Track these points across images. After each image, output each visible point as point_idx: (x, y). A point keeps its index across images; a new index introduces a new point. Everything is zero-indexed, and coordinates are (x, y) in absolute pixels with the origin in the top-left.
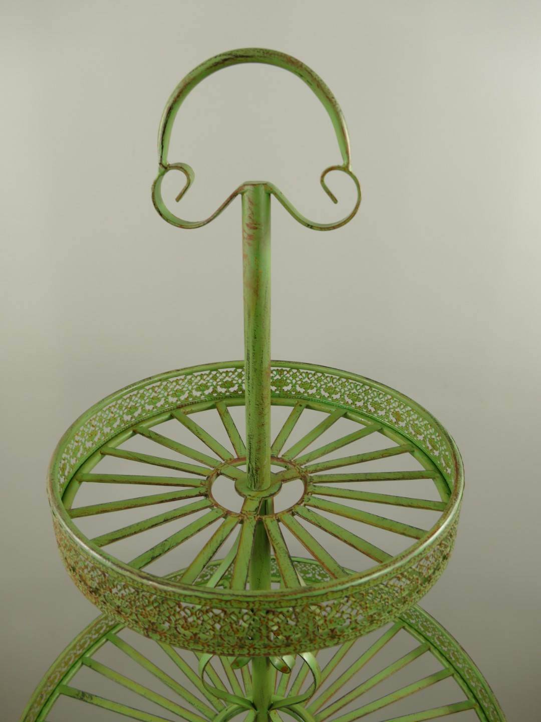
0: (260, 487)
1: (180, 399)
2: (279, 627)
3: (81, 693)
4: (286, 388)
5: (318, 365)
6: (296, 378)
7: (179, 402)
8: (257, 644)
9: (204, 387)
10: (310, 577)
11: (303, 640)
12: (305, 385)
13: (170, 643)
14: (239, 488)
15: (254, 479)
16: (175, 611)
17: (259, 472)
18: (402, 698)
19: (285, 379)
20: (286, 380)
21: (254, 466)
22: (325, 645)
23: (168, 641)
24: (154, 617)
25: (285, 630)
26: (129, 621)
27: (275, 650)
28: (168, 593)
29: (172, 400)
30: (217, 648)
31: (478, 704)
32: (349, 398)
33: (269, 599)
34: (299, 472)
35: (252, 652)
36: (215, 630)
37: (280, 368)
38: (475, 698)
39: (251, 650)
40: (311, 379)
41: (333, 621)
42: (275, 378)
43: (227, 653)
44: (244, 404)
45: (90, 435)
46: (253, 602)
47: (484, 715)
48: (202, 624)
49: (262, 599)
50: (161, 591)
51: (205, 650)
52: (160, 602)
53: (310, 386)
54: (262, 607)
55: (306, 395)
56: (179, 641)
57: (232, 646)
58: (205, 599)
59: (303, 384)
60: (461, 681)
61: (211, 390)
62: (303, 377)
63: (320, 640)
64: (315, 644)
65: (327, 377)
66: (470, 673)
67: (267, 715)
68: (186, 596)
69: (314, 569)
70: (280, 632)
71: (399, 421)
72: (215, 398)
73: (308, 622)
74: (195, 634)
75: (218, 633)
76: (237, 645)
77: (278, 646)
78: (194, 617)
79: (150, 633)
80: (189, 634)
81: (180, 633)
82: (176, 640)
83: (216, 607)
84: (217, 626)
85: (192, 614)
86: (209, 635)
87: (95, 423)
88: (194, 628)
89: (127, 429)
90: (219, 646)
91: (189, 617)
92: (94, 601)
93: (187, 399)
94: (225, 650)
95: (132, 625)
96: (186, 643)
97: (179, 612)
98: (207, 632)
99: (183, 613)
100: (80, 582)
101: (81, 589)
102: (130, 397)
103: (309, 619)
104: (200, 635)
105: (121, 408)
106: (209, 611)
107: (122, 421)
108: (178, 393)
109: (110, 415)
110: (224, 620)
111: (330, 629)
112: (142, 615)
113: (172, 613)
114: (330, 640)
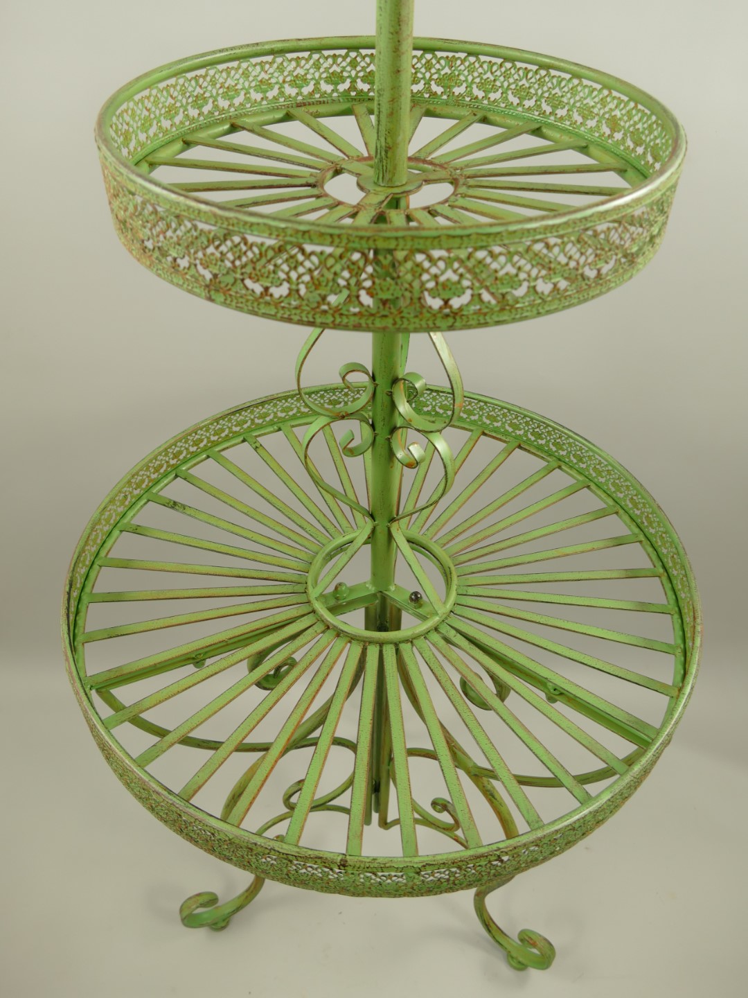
0: (391, 180)
1: (301, 93)
3: (172, 502)
4: (457, 91)
5: (507, 48)
6: (473, 72)
7: (300, 98)
9: (338, 77)
10: (475, 421)
11: (405, 311)
12: (486, 85)
13: (237, 307)
14: (362, 184)
15: (383, 166)
16: (240, 250)
17: (389, 154)
18: (568, 555)
19: (457, 73)
20: (458, 75)
21: (383, 144)
22: (434, 324)
23: (234, 304)
24: (216, 264)
25: (381, 289)
26: (187, 279)
27: (367, 319)
28: (231, 222)
29: (290, 91)
30: (294, 312)
31: (666, 574)
32: (548, 104)
34: (450, 175)
35: (338, 320)
36: (291, 282)
37: (450, 55)
38: (664, 567)
39: (337, 316)
40: (496, 74)
41: (447, 286)
42: (443, 73)
43: (306, 319)
45: (167, 110)
46: (339, 236)
47: (670, 585)
48: (274, 272)
49: (350, 232)
50: (221, 217)
52: (222, 238)
53: (493, 86)
55: (486, 102)
56: (247, 301)
57: (313, 309)
58: (277, 229)
59: (482, 83)
60: (650, 550)
61: (347, 85)
62: (484, 70)
63: (429, 315)
64: (421, 320)
65: (519, 69)
66: (663, 538)
67: (387, 528)
68: (252, 224)
69: (481, 409)
70: (375, 292)
71: (615, 131)
72: (353, 99)
73: (413, 281)
74: (267, 289)
75: (294, 287)
76: (318, 307)
77: (372, 315)
78: (263, 261)
79: (212, 293)
80: (258, 289)
81: (247, 289)
82: (244, 300)
83: (290, 243)
84: (294, 275)
85: (261, 254)
86: (283, 290)
87: (175, 94)
88: (265, 279)
89: (222, 121)
90: (296, 308)
91: (258, 260)
92: (148, 263)
93: (312, 94)
94: (304, 315)
95: (191, 285)
96: (255, 304)
97: (245, 253)
98: (281, 284)
99: (250, 254)
100: (133, 241)
101: (134, 252)
102: (228, 70)
103: (413, 275)
104: (273, 290)
105: (213, 83)
106: (282, 248)
107: (216, 107)
108: (299, 81)
109: (198, 90)
110: (302, 264)
111: (443, 300)
112: (201, 264)
113: (237, 255)
114: (443, 318)
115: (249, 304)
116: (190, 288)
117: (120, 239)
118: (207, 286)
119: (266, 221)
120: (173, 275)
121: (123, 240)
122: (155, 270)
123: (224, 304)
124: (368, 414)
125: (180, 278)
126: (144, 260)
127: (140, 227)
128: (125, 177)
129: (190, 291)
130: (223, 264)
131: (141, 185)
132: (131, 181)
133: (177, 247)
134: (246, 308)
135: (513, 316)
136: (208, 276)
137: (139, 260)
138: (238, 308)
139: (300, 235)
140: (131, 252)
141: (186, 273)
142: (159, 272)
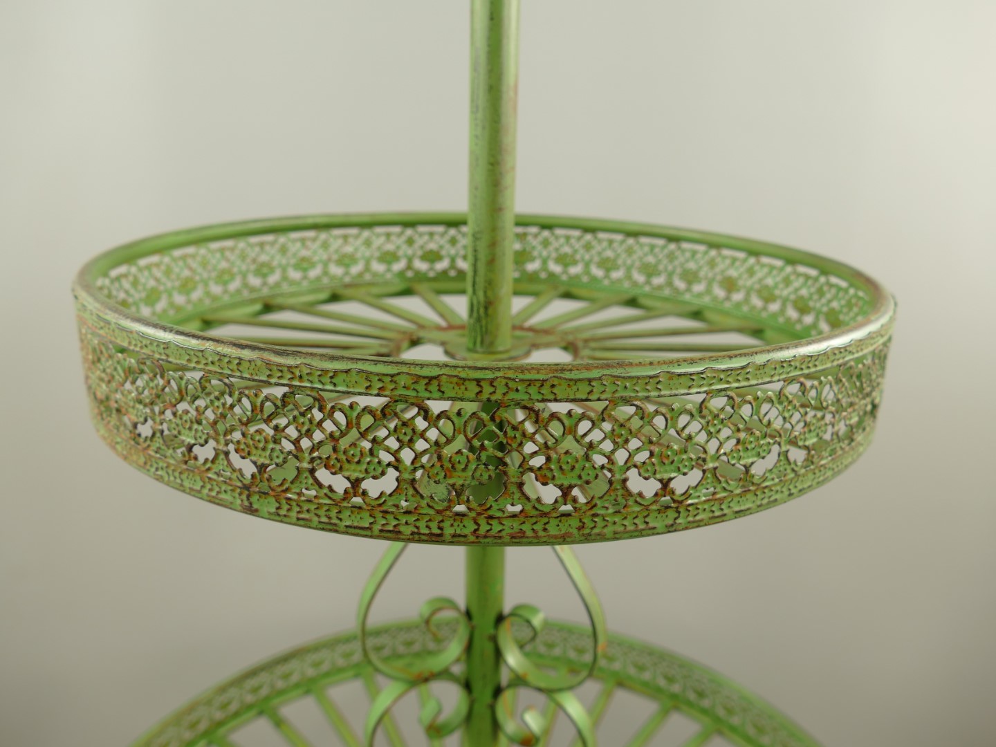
0: (492, 344)
1: (349, 273)
2: (548, 459)
4: (530, 267)
6: (548, 245)
7: (348, 278)
8: (495, 507)
9: (391, 256)
13: (298, 519)
14: (453, 351)
15: (481, 327)
16: (311, 421)
19: (529, 249)
20: (531, 251)
21: (482, 299)
22: (647, 524)
23: (293, 514)
24: (264, 449)
25: (561, 469)
26: (210, 480)
27: (535, 523)
29: (336, 270)
30: (403, 519)
32: (641, 274)
33: (528, 376)
36: (401, 468)
39: (482, 521)
40: (574, 247)
43: (427, 531)
44: (463, 292)
45: (182, 282)
46: (492, 382)
48: (371, 452)
49: (511, 374)
50: (279, 368)
51: (377, 528)
54: (512, 395)
55: (566, 276)
56: (319, 507)
57: (438, 512)
58: (381, 377)
61: (403, 264)
62: (560, 244)
63: (637, 508)
65: (602, 240)
70: (549, 475)
72: (411, 279)
73: (613, 452)
74: (356, 483)
75: (406, 476)
76: (449, 508)
77: (544, 515)
78: (354, 433)
79: (255, 498)
80: (340, 484)
81: (320, 486)
82: (312, 507)
83: (404, 400)
84: (407, 456)
85: (349, 425)
86: (388, 482)
87: (194, 265)
88: (353, 466)
89: (253, 301)
90: (408, 512)
91: (343, 434)
92: (142, 460)
93: (361, 275)
94: (422, 524)
95: (217, 489)
96: (333, 513)
97: (320, 424)
98: (383, 473)
99: (329, 426)
100: (118, 429)
101: (119, 447)
102: (262, 245)
103: (615, 443)
104: (368, 484)
105: (243, 257)
106: (387, 411)
107: (245, 285)
108: (346, 260)
109: (224, 265)
110: (422, 435)
111: (661, 481)
112: (237, 451)
113: (304, 429)
114: (659, 511)
115: (322, 512)
116: (214, 494)
117: (98, 430)
118: (246, 487)
119: (360, 366)
120: (184, 476)
121: (102, 431)
122: (153, 470)
123: (277, 516)
124: (457, 670)
125: (198, 478)
126: (135, 457)
127: (131, 404)
128: (113, 326)
129: (212, 501)
130: (278, 447)
131: (138, 333)
132: (123, 329)
133: (195, 426)
134: (316, 519)
135: (759, 503)
136: (249, 469)
137: (125, 458)
138: (303, 522)
139: (421, 386)
140: (114, 448)
141: (209, 469)
142: (160, 473)
